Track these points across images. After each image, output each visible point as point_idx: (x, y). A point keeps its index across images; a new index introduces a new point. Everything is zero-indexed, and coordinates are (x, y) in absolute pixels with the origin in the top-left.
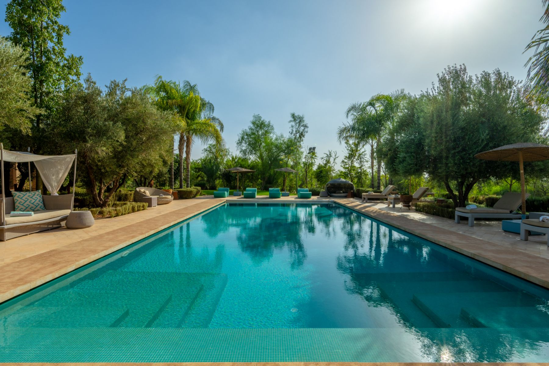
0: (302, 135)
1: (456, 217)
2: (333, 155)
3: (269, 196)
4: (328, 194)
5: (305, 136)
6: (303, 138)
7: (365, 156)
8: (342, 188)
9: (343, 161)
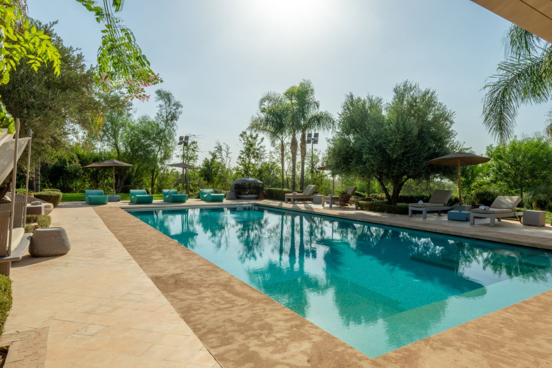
0: (174, 117)
1: (410, 212)
2: (224, 148)
3: (163, 200)
4: (236, 196)
5: (178, 120)
6: (175, 121)
7: (265, 152)
8: (247, 188)
9: (240, 157)
